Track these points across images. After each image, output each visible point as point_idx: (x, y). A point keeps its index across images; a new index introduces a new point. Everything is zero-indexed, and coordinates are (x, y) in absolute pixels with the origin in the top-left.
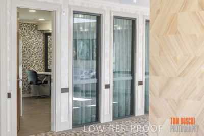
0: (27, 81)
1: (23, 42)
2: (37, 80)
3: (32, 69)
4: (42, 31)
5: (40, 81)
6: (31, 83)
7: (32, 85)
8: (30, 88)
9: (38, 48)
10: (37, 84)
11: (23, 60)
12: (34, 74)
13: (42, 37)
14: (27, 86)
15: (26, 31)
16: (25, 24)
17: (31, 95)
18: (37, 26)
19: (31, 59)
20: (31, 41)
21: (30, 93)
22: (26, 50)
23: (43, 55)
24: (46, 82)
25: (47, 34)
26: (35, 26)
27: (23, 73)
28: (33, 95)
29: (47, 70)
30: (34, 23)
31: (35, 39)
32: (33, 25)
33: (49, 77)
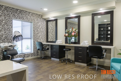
0: (36, 48)
1: (34, 24)
2: (43, 48)
3: (39, 41)
4: (45, 19)
5: (44, 48)
6: (38, 50)
7: (39, 51)
8: (38, 52)
9: (43, 29)
10: (42, 50)
11: (34, 35)
12: (41, 44)
13: (45, 23)
14: (36, 51)
15: (36, 18)
16: (35, 14)
17: (39, 56)
18: (42, 16)
19: (38, 35)
20: (38, 24)
21: (38, 55)
22: (36, 29)
23: (45, 33)
24: (48, 49)
25: (48, 21)
26: (41, 16)
27: (34, 43)
28: (40, 56)
29: (47, 41)
30: (41, 14)
31: (41, 24)
32: (40, 15)
33: (50, 46)
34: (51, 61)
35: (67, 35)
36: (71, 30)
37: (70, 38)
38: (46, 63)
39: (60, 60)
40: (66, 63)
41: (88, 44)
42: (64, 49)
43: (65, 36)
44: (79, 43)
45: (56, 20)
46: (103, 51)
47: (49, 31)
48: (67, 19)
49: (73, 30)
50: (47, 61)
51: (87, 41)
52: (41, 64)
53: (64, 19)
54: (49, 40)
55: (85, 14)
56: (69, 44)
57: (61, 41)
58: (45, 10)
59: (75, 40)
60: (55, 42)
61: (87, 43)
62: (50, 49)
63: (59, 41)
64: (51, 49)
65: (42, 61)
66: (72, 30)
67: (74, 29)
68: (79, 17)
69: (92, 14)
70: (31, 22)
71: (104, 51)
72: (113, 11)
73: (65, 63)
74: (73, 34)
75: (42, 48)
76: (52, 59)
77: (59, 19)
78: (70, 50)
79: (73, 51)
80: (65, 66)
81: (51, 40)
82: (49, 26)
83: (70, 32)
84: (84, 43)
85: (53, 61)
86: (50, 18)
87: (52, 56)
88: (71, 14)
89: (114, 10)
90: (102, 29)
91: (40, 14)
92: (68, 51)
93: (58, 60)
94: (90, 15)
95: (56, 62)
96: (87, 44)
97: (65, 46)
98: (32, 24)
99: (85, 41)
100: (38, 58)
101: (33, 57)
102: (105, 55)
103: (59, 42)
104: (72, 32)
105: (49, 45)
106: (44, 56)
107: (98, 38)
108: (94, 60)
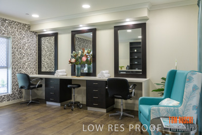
0: (17, 85)
1: (13, 41)
2: (30, 84)
3: (23, 71)
4: (35, 33)
5: (33, 85)
6: (22, 87)
7: (23, 90)
8: (21, 93)
10: (29, 88)
11: (13, 62)
12: (27, 78)
13: (35, 39)
14: (17, 91)
15: (17, 31)
16: (15, 22)
17: (23, 100)
18: (29, 27)
19: (22, 61)
20: (22, 42)
21: (21, 98)
22: (17, 51)
23: (36, 57)
24: (40, 86)
25: (40, 36)
26: (27, 27)
27: (12, 77)
28: (25, 100)
29: (40, 72)
30: (27, 24)
31: (28, 40)
32: (25, 25)
33: (44, 80)
34: (46, 107)
35: (73, 60)
36: (80, 52)
37: (79, 66)
38: (36, 111)
39: (61, 105)
40: (72, 110)
41: (109, 75)
42: (69, 86)
43: (70, 62)
44: (94, 74)
45: (56, 35)
46: (129, 86)
47: (43, 53)
48: (74, 33)
49: (85, 53)
50: (37, 107)
51: (107, 71)
52: (25, 114)
53: (69, 33)
54: (43, 70)
55: (104, 26)
56: (77, 76)
57: (63, 72)
58: (35, 16)
59: (89, 69)
60: (53, 73)
61: (106, 73)
62: (44, 85)
63: (61, 72)
64: (46, 86)
65: (28, 107)
66: (83, 52)
67: (86, 51)
68: (94, 31)
69: (115, 27)
70: (8, 38)
71: (131, 87)
72: (145, 23)
73: (70, 110)
74: (84, 59)
75: (28, 84)
76: (48, 103)
77: (61, 34)
78: (79, 86)
79: (83, 88)
80: (69, 114)
81: (48, 70)
82: (43, 45)
83: (79, 55)
84: (103, 74)
85: (50, 107)
86: (45, 30)
87: (48, 98)
88: (81, 26)
89: (147, 22)
90: (136, 51)
91: (25, 23)
92: (76, 89)
93: (58, 105)
94: (111, 29)
95: (55, 108)
96: (106, 75)
97: (71, 80)
98: (11, 40)
99: (104, 72)
100: (21, 104)
101: (11, 102)
102: (133, 93)
103: (60, 74)
104: (82, 56)
105: (41, 79)
106: (33, 98)
107: (129, 65)
108: (118, 102)
